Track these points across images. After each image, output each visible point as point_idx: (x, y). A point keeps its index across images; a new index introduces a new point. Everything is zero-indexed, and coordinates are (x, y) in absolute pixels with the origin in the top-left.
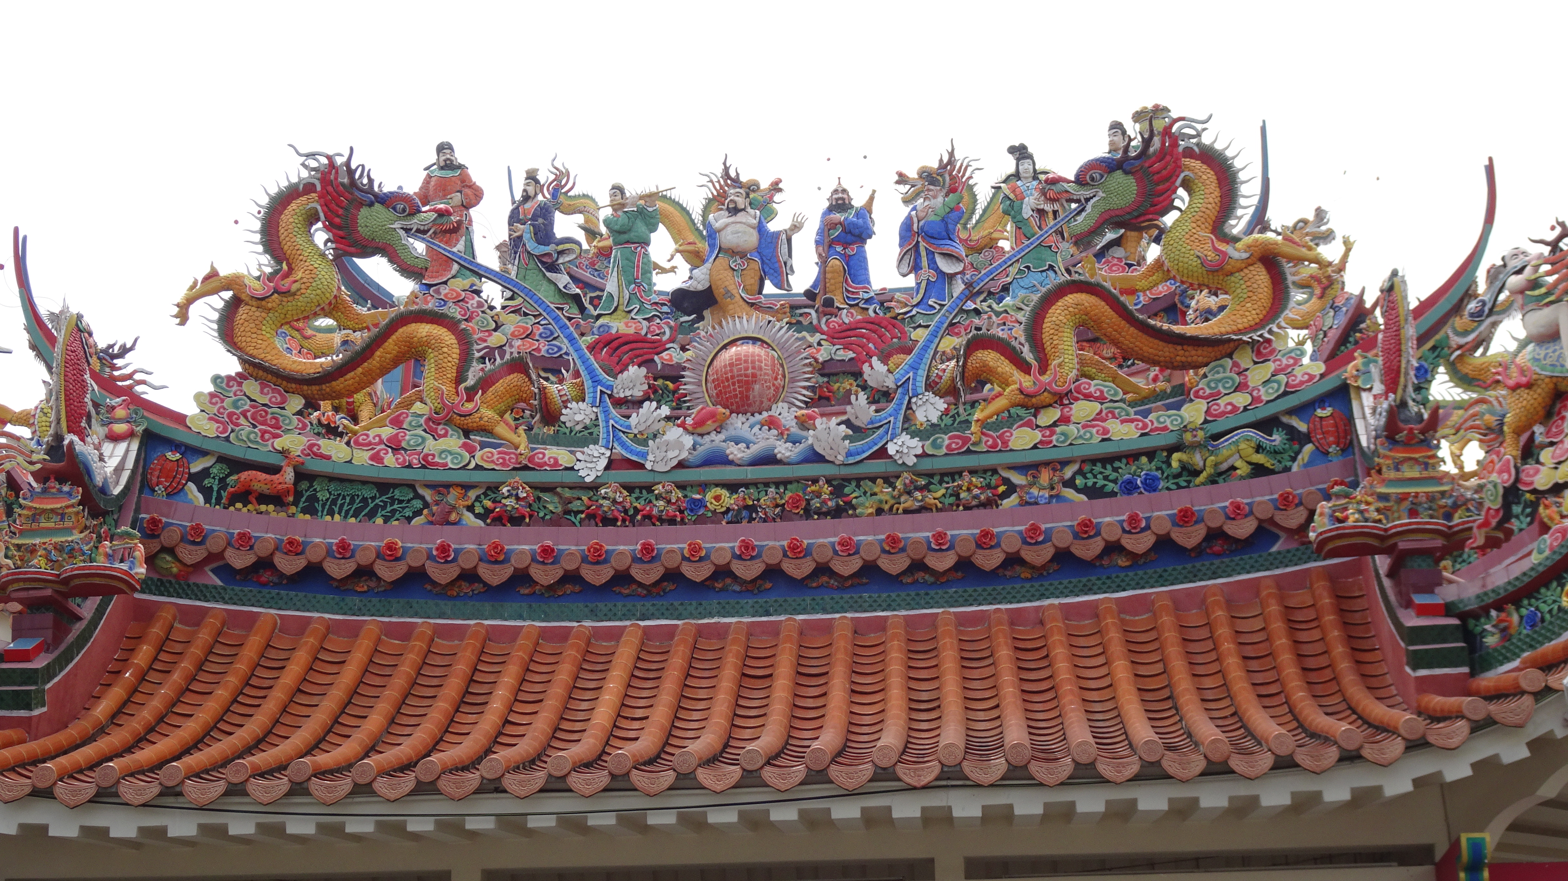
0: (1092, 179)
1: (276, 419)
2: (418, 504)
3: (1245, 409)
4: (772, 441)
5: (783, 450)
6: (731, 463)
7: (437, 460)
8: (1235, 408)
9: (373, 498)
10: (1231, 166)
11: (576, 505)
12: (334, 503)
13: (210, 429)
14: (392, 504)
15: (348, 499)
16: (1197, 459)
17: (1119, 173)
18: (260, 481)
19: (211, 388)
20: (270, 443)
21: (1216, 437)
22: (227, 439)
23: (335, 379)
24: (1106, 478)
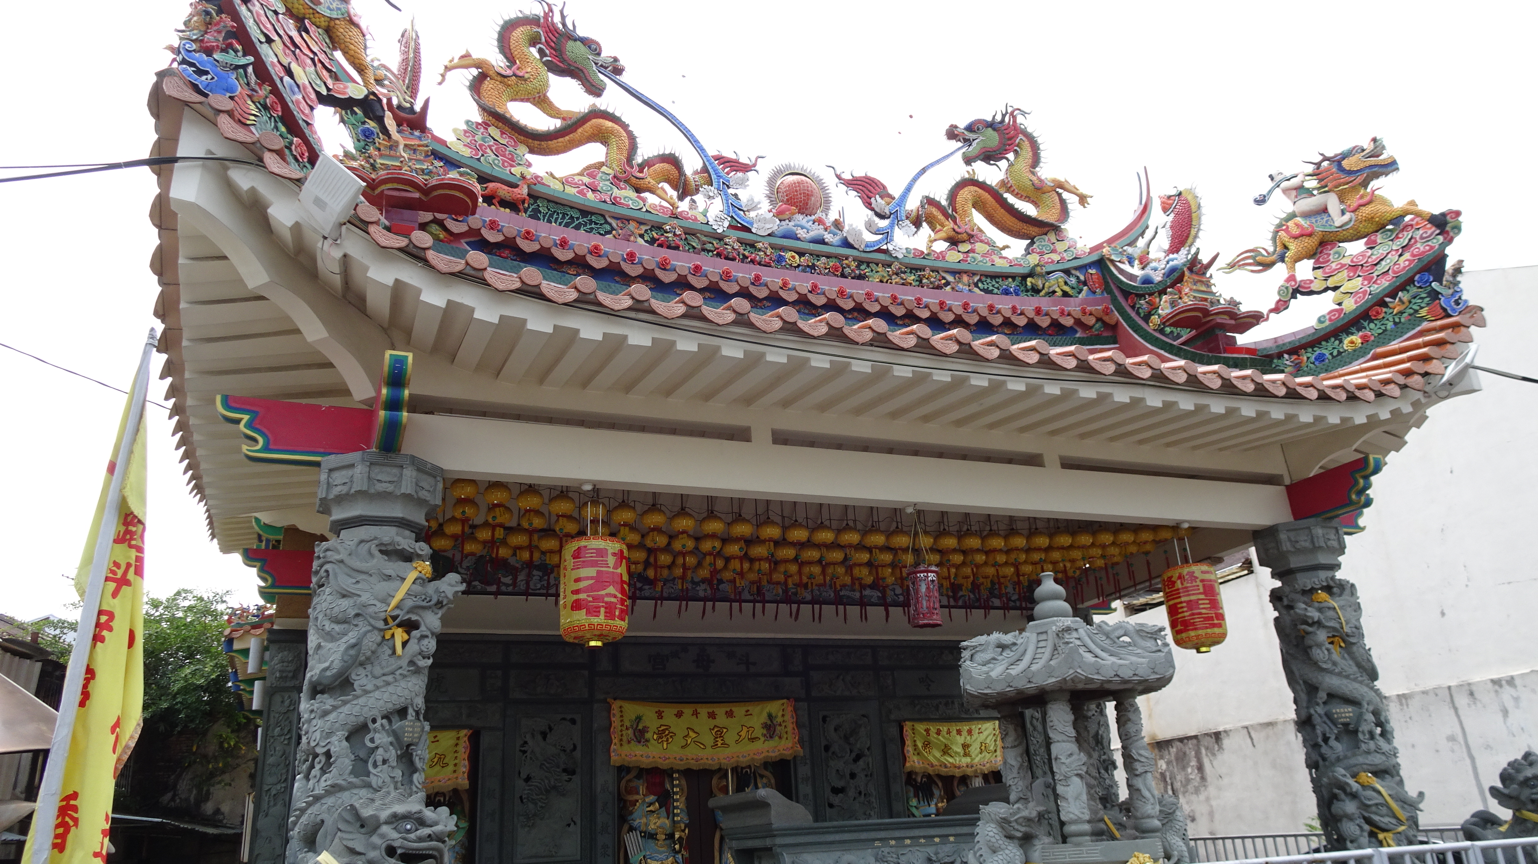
0: (978, 129)
1: (513, 156)
2: (608, 228)
3: (1058, 262)
4: (822, 232)
5: (828, 237)
6: (798, 239)
7: (622, 201)
8: (1053, 262)
9: (578, 219)
10: (1036, 141)
11: (709, 246)
12: (551, 216)
13: (467, 152)
14: (590, 224)
15: (561, 216)
16: (1040, 283)
17: (990, 129)
18: (504, 191)
19: (465, 127)
20: (508, 169)
21: (1049, 273)
22: (479, 160)
23: (551, 140)
24: (993, 286)
